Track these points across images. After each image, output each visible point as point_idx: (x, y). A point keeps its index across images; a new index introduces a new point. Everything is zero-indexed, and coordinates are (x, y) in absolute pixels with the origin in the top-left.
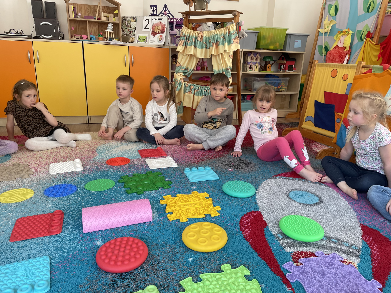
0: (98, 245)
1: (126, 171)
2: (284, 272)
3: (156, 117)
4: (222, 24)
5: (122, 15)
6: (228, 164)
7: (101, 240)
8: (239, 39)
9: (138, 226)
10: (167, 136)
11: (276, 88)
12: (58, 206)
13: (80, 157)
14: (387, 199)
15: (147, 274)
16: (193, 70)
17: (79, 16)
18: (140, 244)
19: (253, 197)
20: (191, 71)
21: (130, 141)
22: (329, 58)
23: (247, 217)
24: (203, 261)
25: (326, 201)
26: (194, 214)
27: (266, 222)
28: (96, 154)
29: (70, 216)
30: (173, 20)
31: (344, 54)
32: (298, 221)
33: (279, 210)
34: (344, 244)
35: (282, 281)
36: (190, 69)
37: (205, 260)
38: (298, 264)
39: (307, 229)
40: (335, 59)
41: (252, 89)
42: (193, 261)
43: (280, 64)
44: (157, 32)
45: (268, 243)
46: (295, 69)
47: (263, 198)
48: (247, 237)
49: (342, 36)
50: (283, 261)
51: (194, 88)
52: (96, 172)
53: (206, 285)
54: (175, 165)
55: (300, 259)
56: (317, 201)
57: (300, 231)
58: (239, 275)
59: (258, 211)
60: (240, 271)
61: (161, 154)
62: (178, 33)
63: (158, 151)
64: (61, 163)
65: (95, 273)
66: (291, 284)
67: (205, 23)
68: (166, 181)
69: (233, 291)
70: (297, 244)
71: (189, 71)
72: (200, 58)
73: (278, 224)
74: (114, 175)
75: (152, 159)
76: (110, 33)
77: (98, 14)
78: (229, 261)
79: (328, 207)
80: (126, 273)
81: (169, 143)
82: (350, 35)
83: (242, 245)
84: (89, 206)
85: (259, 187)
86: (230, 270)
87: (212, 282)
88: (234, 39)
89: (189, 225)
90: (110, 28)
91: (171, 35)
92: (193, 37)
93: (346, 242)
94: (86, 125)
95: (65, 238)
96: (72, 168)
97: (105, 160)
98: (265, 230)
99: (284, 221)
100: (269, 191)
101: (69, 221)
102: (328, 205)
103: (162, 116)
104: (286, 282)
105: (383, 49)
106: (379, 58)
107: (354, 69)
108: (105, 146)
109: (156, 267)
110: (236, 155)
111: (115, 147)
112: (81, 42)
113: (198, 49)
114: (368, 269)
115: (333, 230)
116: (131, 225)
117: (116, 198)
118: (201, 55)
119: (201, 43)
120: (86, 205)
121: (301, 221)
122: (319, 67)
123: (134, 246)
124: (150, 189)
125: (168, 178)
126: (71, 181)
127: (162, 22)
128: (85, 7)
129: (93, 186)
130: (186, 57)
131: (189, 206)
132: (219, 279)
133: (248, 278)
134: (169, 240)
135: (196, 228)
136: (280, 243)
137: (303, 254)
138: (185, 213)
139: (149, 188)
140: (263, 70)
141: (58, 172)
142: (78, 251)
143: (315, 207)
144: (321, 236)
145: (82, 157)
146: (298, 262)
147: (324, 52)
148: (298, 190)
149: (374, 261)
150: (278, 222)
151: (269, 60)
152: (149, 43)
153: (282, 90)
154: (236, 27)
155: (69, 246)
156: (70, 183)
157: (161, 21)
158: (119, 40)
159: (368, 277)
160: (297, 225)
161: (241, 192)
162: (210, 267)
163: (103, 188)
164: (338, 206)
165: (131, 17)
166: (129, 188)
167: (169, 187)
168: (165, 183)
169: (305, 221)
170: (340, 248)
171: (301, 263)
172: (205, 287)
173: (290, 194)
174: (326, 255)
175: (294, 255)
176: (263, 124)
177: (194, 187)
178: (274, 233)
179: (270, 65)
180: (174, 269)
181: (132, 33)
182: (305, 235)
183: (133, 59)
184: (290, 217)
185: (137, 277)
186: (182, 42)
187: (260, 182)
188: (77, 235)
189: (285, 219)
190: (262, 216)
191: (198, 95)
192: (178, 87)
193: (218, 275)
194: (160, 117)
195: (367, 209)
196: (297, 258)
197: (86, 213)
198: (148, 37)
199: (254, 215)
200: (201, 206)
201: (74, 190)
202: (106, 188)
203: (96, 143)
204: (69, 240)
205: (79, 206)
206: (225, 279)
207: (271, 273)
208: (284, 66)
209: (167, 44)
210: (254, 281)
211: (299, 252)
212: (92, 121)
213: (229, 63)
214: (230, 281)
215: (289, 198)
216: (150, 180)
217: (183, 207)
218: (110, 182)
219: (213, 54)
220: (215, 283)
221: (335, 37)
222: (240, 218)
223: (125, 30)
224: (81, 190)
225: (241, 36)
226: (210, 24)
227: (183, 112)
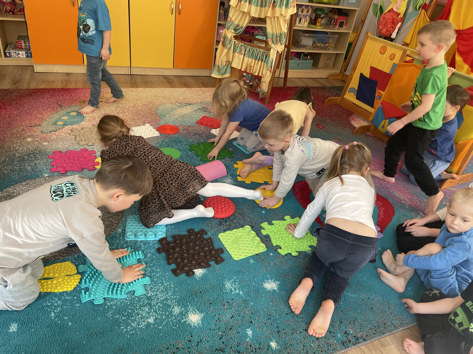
1: (194, 139)
11: (323, 45)
13: (147, 122)
16: (244, 28)
20: (242, 29)
22: (382, 22)
23: (297, 185)
28: (159, 117)
31: (397, 20)
36: (241, 25)
40: (388, 25)
41: (298, 45)
42: (265, 213)
43: (330, 17)
46: (346, 26)
48: (298, 199)
51: (245, 49)
53: (276, 227)
71: (240, 29)
72: (253, 17)
78: (289, 214)
80: (226, 218)
83: (295, 204)
86: (290, 219)
87: (280, 225)
88: (292, 2)
94: (128, 75)
98: (310, 195)
113: (252, 6)
118: (255, 14)
119: (257, 0)
130: (238, 12)
140: (312, 24)
147: (379, 12)
149: (379, 218)
151: (321, 13)
153: (329, 49)
166: (201, 156)
179: (321, 19)
180: (254, 217)
183: (180, 6)
185: (233, 220)
191: (249, 57)
192: (227, 45)
193: (283, 222)
199: (302, 184)
208: (334, 21)
212: (135, 72)
213: (284, 28)
219: (269, 15)
227: (231, 72)
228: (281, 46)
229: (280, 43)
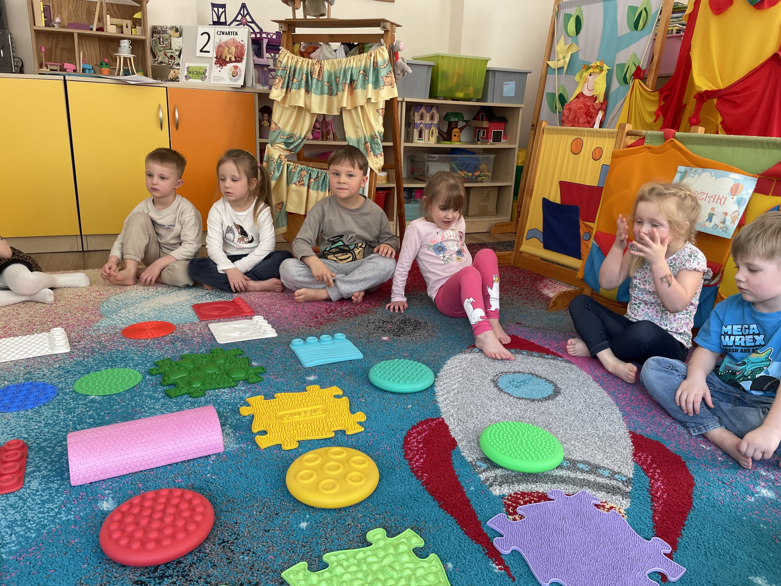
0: (105, 509)
1: (167, 350)
2: (489, 535)
3: (230, 236)
4: (360, 45)
5: (151, 22)
6: (381, 328)
7: (112, 498)
8: (395, 78)
9: (193, 464)
10: (255, 274)
11: (470, 174)
12: (13, 431)
13: (64, 322)
14: (676, 382)
15: (211, 563)
16: (304, 138)
17: (56, 23)
18: (196, 502)
19: (430, 390)
20: (300, 141)
21: (174, 286)
22: (568, 117)
23: (417, 432)
24: (330, 526)
25: (567, 392)
26: (312, 431)
27: (454, 439)
28: (99, 316)
29: (42, 452)
30: (261, 35)
31: (595, 109)
32: (515, 432)
33: (478, 414)
34: (601, 472)
35: (486, 554)
36: (298, 135)
37: (334, 523)
38: (517, 517)
39: (531, 448)
40: (579, 118)
41: (424, 178)
42: (310, 528)
43: (476, 128)
44: (228, 60)
45: (459, 480)
46: (506, 139)
47: (449, 392)
48: (417, 471)
49: (590, 75)
50: (488, 513)
51: (308, 175)
52: (100, 353)
53: (336, 575)
54: (271, 333)
55: (520, 507)
56: (550, 392)
57: (519, 452)
58: (403, 548)
59: (439, 418)
60: (404, 540)
61: (243, 312)
62: (271, 62)
63: (237, 305)
64: (20, 337)
65: (99, 570)
66: (503, 557)
67: (327, 44)
68: (252, 366)
69: (392, 582)
70: (514, 479)
71: (297, 140)
72: (318, 115)
73: (477, 441)
74: (139, 360)
75: (223, 322)
76: (125, 59)
77: (98, 20)
78: (383, 523)
79: (571, 402)
80: (166, 565)
81: (258, 289)
82: (604, 73)
83: (408, 487)
84: (83, 429)
85: (441, 370)
86: (383, 539)
87: (349, 567)
88: (386, 76)
89: (301, 454)
90: (125, 50)
91: (256, 66)
92: (303, 71)
93: (605, 469)
94: (77, 253)
95: (32, 498)
96: (46, 347)
97: (121, 329)
98: (453, 454)
99: (488, 435)
100: (461, 377)
101: (38, 463)
102: (571, 399)
103: (243, 233)
104: (494, 554)
105: (663, 100)
106: (658, 117)
107: (613, 138)
108: (119, 299)
109: (232, 548)
110: (397, 308)
111: (142, 300)
112: (62, 77)
113: (313, 95)
114: (646, 518)
115: (580, 446)
116: (177, 464)
117: (144, 408)
118: (321, 107)
119: (320, 83)
120: (78, 426)
121: (521, 432)
122: (549, 134)
123: (184, 506)
124: (219, 384)
125: (255, 360)
126: (45, 375)
127: (238, 38)
128: (68, 4)
129: (94, 384)
130: (289, 112)
131: (302, 416)
132: (363, 561)
133: (421, 553)
134: (260, 488)
135: (316, 459)
136: (482, 479)
137: (525, 498)
138: (292, 432)
139: (216, 383)
140: (445, 140)
141: (13, 357)
142: (61, 526)
143: (546, 403)
144: (558, 459)
145: (67, 324)
146: (515, 513)
147: (558, 105)
148: (515, 372)
149: (655, 501)
150: (478, 437)
151: (456, 120)
152: (212, 82)
153: (482, 179)
154: (389, 53)
155: (40, 515)
156: (41, 380)
157: (235, 37)
158: (146, 75)
159: (647, 534)
160: (513, 441)
161: (405, 381)
162: (344, 538)
163: (114, 387)
164: (588, 400)
165: (170, 28)
166: (174, 385)
167: (260, 379)
168: (251, 371)
169: (529, 432)
170: (593, 480)
171: (522, 516)
172: (335, 579)
173: (500, 380)
174: (567, 495)
175: (509, 500)
176: (445, 244)
177: (312, 377)
178: (469, 459)
179: (459, 130)
180: (269, 547)
181: (173, 61)
182: (528, 459)
183: (177, 115)
184: (499, 427)
185: (190, 571)
186: (280, 81)
187: (443, 360)
188: (57, 490)
189: (490, 430)
190: (447, 427)
191: (318, 189)
192: (274, 172)
193: (360, 553)
194: (238, 235)
195: (641, 403)
196: (514, 505)
197: (75, 442)
198: (208, 69)
199: (431, 426)
200: (325, 415)
201: (50, 395)
202: (122, 387)
203: (99, 293)
204: (39, 502)
205: (62, 428)
206: (375, 559)
207: (465, 540)
208: (484, 132)
209: (249, 84)
210: (432, 559)
211: (518, 494)
212: (91, 244)
213: (377, 126)
214: (385, 562)
215: (499, 388)
216: (219, 367)
217: (288, 419)
218: (130, 374)
219: (345, 106)
220: (353, 569)
221: (578, 76)
222: (404, 433)
223: (159, 54)
224: (66, 394)
225: (399, 72)
226: (336, 45)
227: (288, 224)
228: (376, 159)
229: (374, 152)
